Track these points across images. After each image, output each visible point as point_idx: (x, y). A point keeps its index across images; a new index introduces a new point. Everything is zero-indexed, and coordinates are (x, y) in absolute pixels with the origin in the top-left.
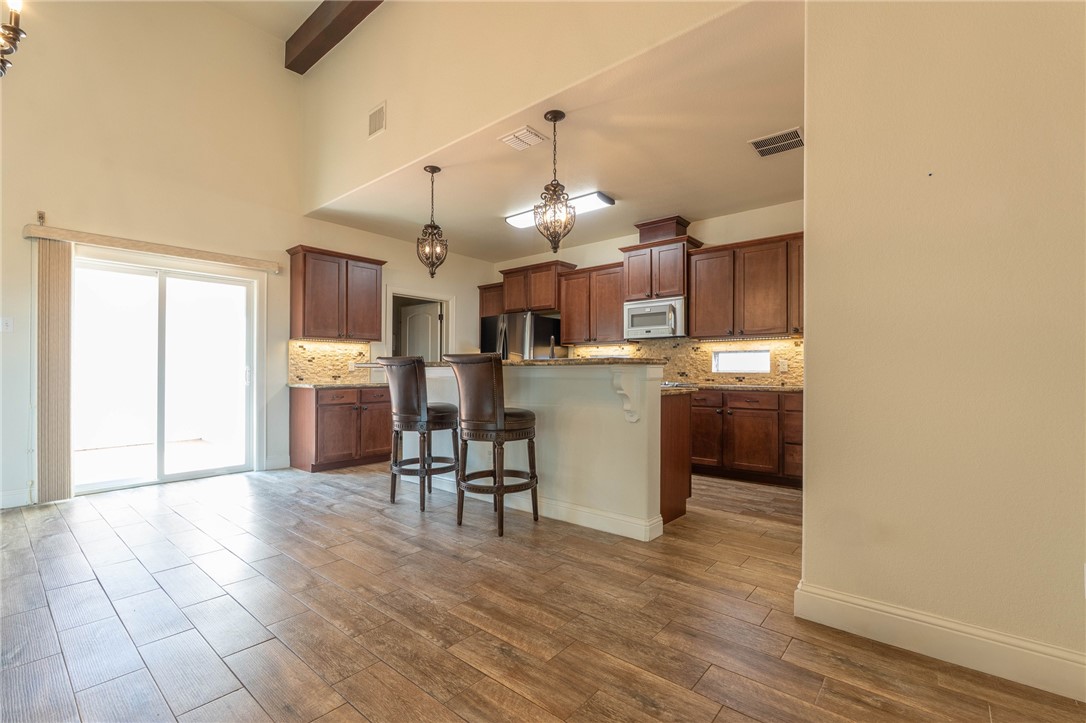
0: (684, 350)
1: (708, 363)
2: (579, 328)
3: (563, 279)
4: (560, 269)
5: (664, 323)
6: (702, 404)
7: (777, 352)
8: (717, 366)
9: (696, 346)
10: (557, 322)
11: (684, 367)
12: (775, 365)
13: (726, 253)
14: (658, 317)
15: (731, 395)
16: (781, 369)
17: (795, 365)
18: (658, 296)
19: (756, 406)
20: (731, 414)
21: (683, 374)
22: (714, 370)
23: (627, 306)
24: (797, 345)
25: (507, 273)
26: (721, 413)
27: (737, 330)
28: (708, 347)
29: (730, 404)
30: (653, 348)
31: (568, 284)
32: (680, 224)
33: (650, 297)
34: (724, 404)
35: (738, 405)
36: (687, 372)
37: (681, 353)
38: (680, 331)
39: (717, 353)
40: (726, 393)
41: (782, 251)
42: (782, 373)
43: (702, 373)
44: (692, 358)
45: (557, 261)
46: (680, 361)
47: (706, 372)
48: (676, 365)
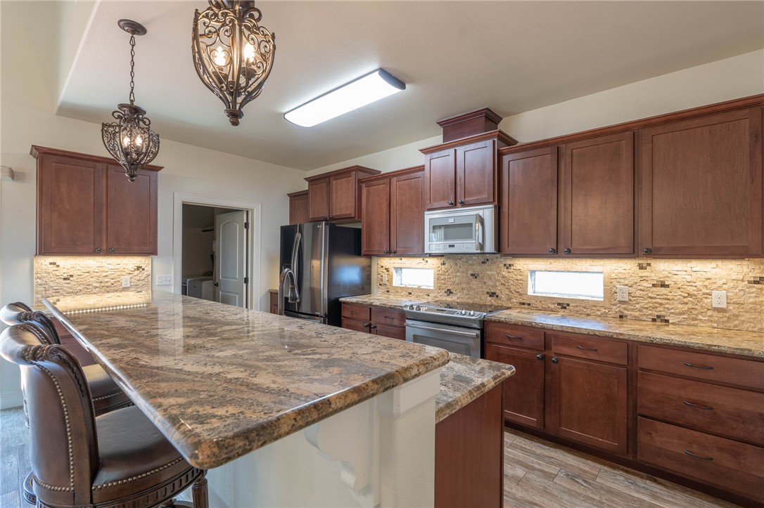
0: (494, 267)
1: (522, 283)
2: (379, 239)
3: (364, 185)
4: (362, 175)
5: (470, 237)
6: (517, 343)
7: (613, 276)
8: (534, 286)
9: (509, 262)
10: (358, 232)
11: (495, 286)
12: (610, 291)
13: (548, 149)
14: (463, 229)
15: (556, 337)
16: (619, 297)
17: (639, 293)
18: (463, 204)
19: (593, 356)
20: (557, 362)
21: (492, 295)
22: (530, 292)
23: (429, 216)
24: (641, 267)
25: (312, 180)
26: (544, 358)
27: (562, 248)
28: (522, 265)
29: (555, 349)
30: (458, 261)
31: (368, 192)
32: (489, 119)
33: (454, 205)
34: (547, 346)
35: (565, 350)
36: (498, 293)
37: (491, 270)
38: (490, 247)
39: (533, 272)
40: (548, 332)
41: (626, 146)
42: (620, 302)
43: (516, 295)
44: (503, 277)
45: (357, 166)
46: (490, 278)
47: (521, 295)
48: (485, 283)
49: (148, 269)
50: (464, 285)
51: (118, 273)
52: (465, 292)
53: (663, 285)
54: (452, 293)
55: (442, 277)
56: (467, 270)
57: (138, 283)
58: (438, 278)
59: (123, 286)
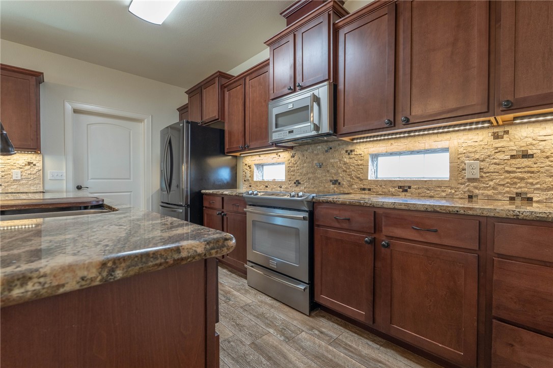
0: (336, 154)
1: (364, 169)
2: (237, 136)
3: (226, 90)
4: (224, 81)
5: (307, 119)
6: (345, 225)
7: (461, 150)
8: (376, 171)
9: (350, 148)
11: (337, 174)
12: (457, 169)
13: (385, 10)
14: (301, 113)
15: (387, 216)
16: (468, 175)
17: (492, 168)
18: (302, 88)
19: (431, 238)
20: (388, 246)
21: (335, 182)
22: (371, 176)
24: (496, 136)
25: (190, 93)
26: (373, 242)
27: (401, 118)
28: (364, 149)
29: (388, 230)
30: (306, 153)
31: (229, 95)
33: (294, 90)
34: (377, 228)
35: (398, 232)
36: (340, 180)
37: (333, 158)
38: (325, 128)
39: (375, 156)
40: (380, 211)
42: (470, 180)
43: (357, 180)
44: (345, 163)
45: (219, 72)
46: (333, 166)
47: (361, 180)
48: (328, 171)
49: (40, 165)
50: (310, 175)
51: (9, 167)
52: (311, 181)
53: (526, 155)
54: (299, 183)
55: (292, 169)
56: (313, 160)
57: (29, 176)
58: (289, 171)
59: (14, 178)
